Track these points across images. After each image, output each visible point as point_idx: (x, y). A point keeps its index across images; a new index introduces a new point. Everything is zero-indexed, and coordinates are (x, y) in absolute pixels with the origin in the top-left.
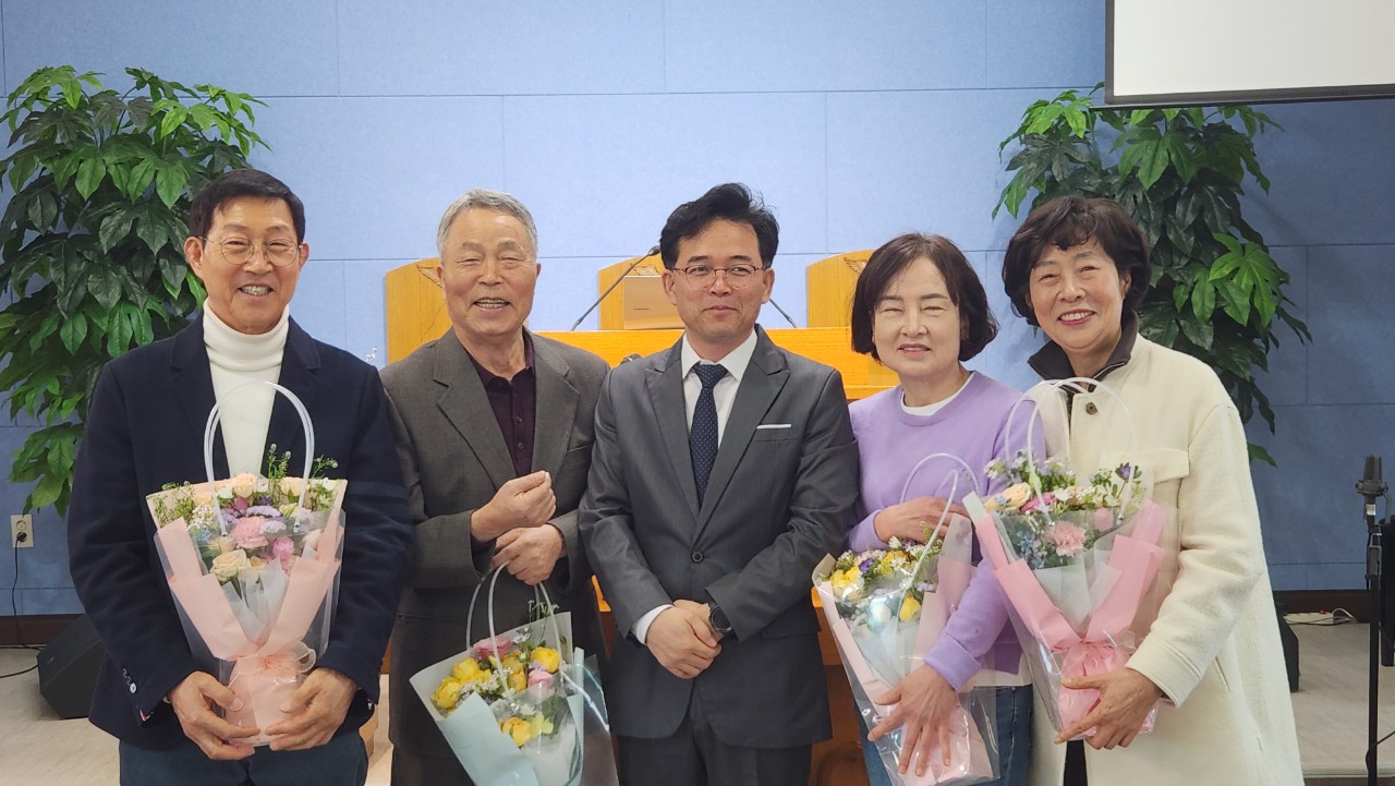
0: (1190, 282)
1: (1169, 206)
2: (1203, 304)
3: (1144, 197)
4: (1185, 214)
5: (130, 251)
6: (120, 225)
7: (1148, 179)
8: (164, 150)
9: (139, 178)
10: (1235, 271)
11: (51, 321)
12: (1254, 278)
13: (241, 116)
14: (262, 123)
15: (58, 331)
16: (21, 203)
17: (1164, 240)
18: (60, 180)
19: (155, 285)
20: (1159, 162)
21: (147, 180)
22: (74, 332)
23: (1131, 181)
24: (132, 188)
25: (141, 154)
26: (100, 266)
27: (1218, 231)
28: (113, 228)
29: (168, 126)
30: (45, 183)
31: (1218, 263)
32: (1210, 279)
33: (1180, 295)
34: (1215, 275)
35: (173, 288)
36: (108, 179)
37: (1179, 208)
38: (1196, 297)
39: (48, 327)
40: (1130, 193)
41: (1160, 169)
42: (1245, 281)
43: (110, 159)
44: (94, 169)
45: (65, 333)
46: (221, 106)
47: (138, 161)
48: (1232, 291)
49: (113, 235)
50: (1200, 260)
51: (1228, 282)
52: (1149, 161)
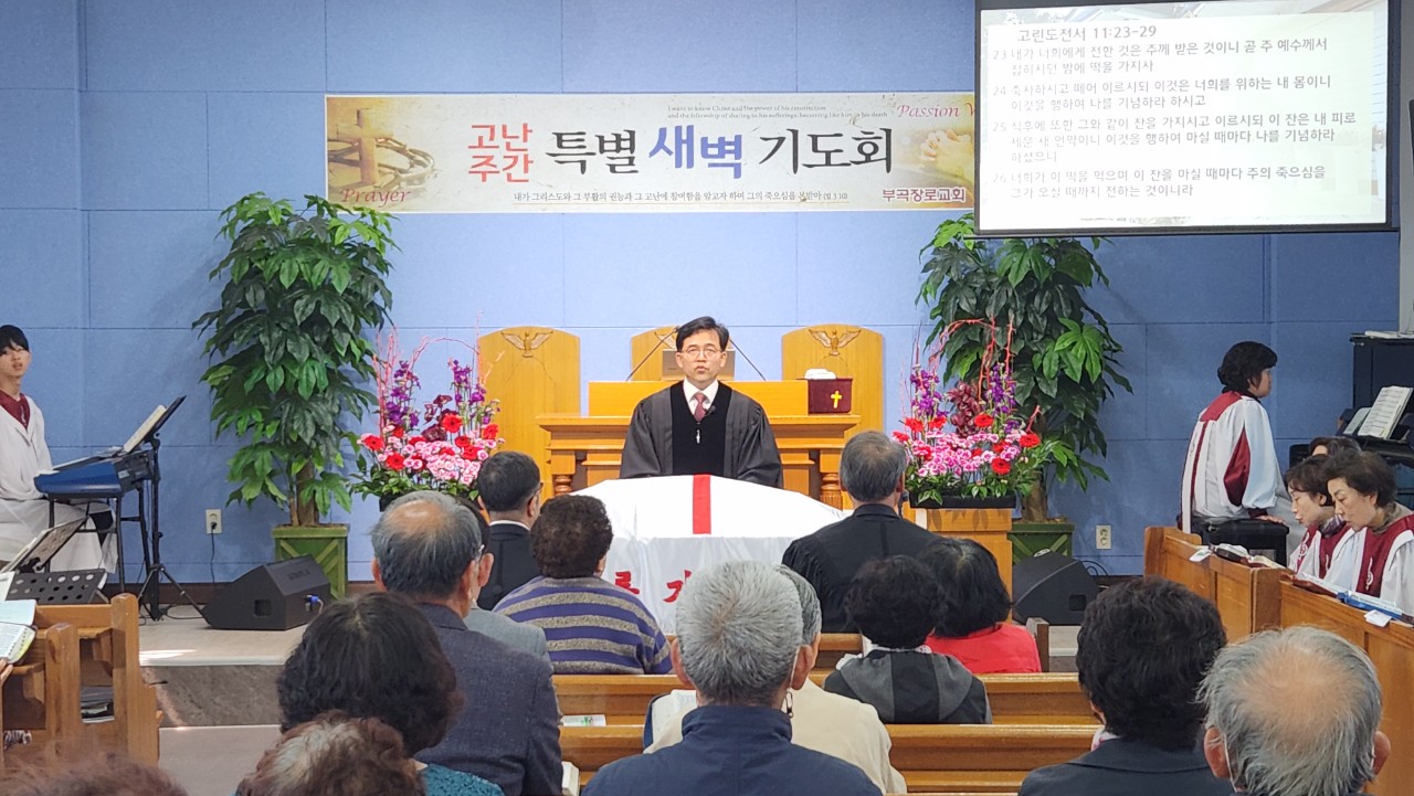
0: (1043, 352)
1: (1030, 299)
2: (1050, 367)
3: (1013, 293)
4: (1040, 304)
5: (315, 322)
6: (307, 306)
7: (1014, 281)
8: (333, 252)
9: (320, 271)
10: (1074, 344)
11: (259, 371)
12: (1087, 349)
15: (265, 377)
16: (230, 292)
17: (1025, 323)
18: (267, 274)
19: (330, 347)
20: (1022, 269)
21: (324, 276)
22: (276, 379)
23: (1005, 282)
24: (314, 279)
25: (319, 256)
26: (291, 334)
27: (1063, 317)
28: (302, 308)
29: (339, 237)
30: (252, 275)
31: (1061, 339)
32: (1056, 349)
33: (1037, 359)
34: (1058, 347)
35: (342, 349)
36: (300, 274)
37: (1037, 300)
38: (1046, 362)
39: (257, 375)
40: (1004, 288)
41: (1023, 272)
42: (1080, 351)
43: (300, 260)
44: (291, 266)
45: (270, 379)
47: (318, 261)
48: (1071, 358)
49: (303, 312)
50: (1050, 336)
51: (1069, 352)
52: (1017, 268)
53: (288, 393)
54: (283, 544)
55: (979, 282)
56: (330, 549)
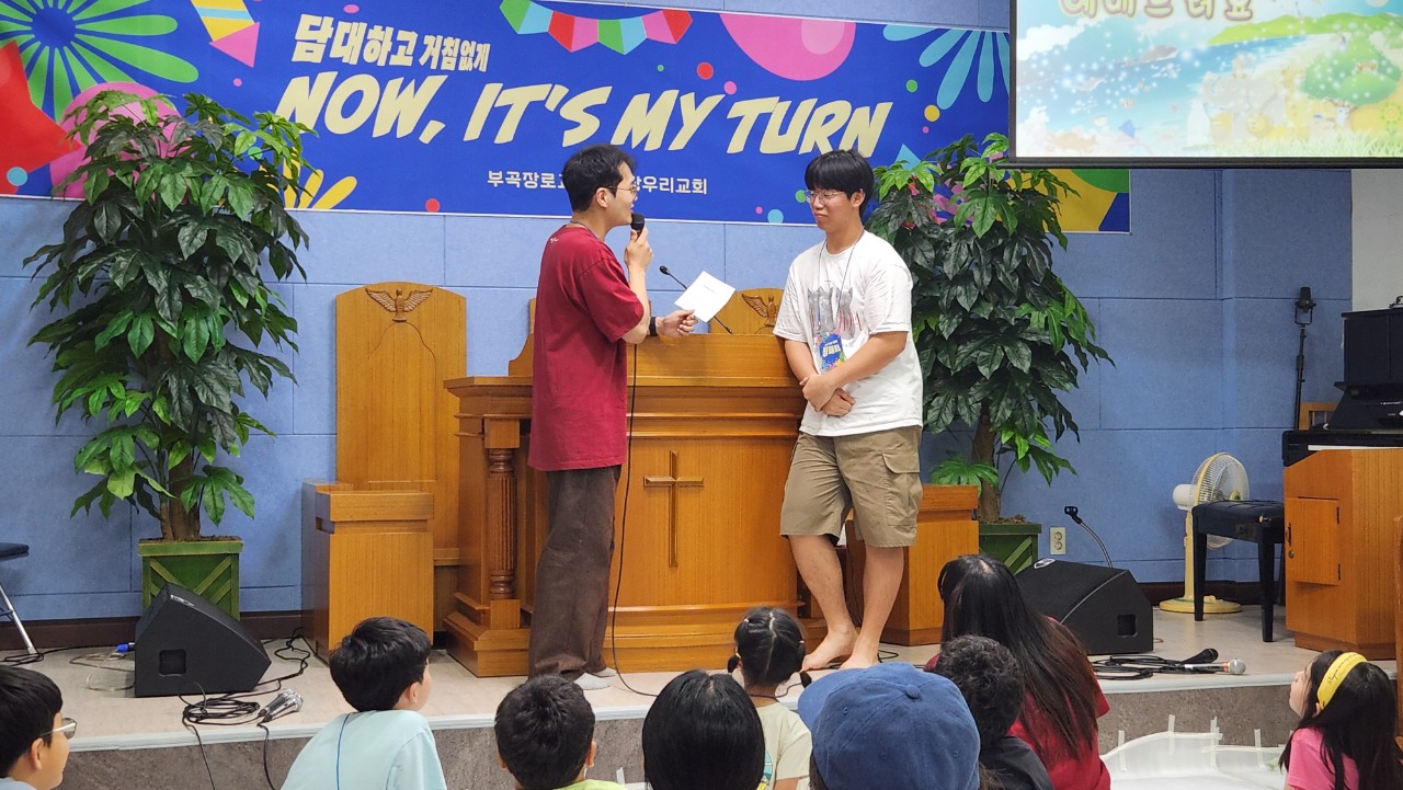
6: (196, 234)
9: (211, 193)
15: (125, 334)
21: (218, 196)
22: (142, 335)
25: (212, 171)
39: (115, 328)
41: (989, 223)
45: (133, 336)
49: (190, 243)
54: (155, 565)
56: (219, 570)
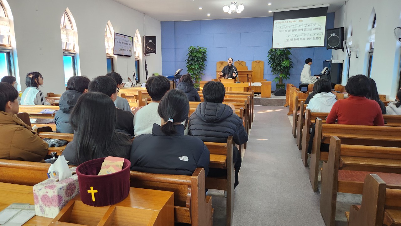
1: (280, 57)
2: (283, 65)
4: (281, 57)
5: (197, 61)
7: (278, 55)
8: (200, 52)
13: (205, 50)
14: (207, 50)
16: (189, 57)
17: (280, 60)
18: (192, 55)
19: (199, 63)
23: (277, 55)
25: (198, 53)
26: (195, 62)
27: (284, 59)
28: (196, 59)
29: (200, 51)
30: (191, 55)
32: (283, 63)
33: (281, 64)
36: (196, 55)
39: (191, 67)
42: (286, 63)
45: (193, 67)
46: (204, 49)
50: (283, 61)
51: (285, 63)
52: (279, 53)
53: (195, 68)
55: (275, 55)
